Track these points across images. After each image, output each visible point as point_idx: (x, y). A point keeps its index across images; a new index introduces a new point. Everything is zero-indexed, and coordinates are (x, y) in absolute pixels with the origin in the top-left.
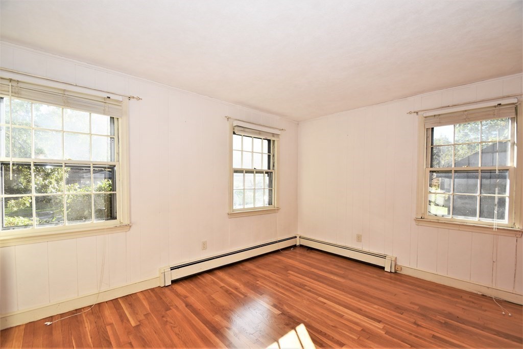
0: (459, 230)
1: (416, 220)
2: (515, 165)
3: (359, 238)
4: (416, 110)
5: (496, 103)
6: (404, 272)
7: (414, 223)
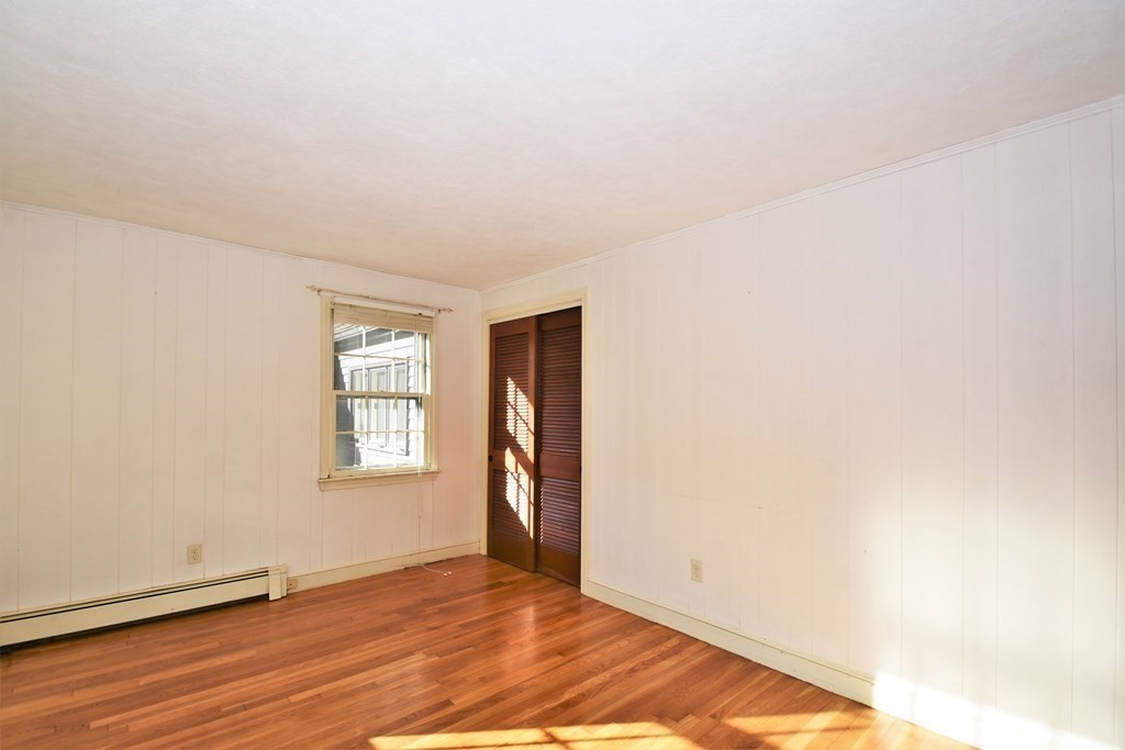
0: (379, 485)
1: (321, 482)
2: (428, 392)
3: (195, 555)
4: (318, 286)
5: (416, 311)
6: (302, 587)
7: (316, 488)
